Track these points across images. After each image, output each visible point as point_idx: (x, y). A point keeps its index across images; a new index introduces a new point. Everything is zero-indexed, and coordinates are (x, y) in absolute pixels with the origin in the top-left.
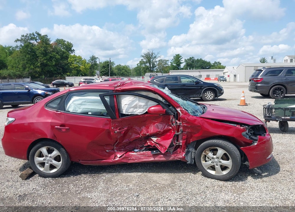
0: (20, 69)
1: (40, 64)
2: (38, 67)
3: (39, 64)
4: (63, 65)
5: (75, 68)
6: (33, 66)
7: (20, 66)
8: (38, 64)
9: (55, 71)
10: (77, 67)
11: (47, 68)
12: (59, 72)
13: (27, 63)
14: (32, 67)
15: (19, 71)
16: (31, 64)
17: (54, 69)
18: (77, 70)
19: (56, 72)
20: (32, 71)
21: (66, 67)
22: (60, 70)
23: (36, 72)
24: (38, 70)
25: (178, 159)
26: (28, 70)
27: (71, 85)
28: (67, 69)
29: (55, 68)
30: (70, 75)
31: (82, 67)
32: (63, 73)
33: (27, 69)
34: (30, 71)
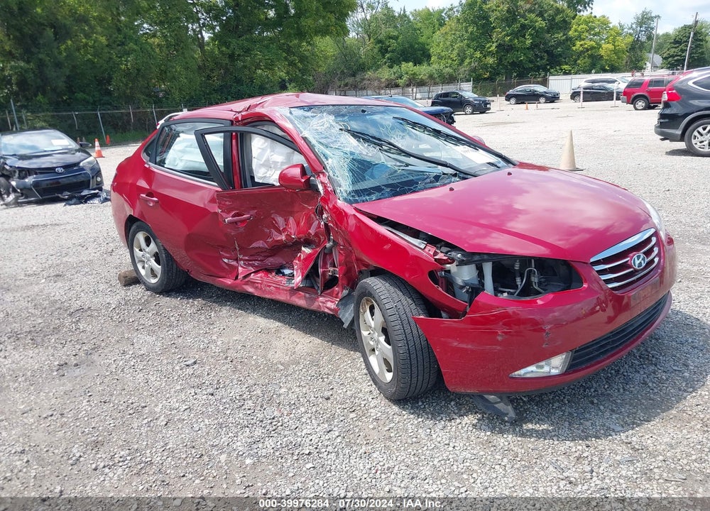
0: (453, 60)
1: (496, 47)
2: (491, 54)
3: (493, 48)
4: (552, 46)
5: (588, 50)
6: (481, 53)
7: (454, 55)
8: (491, 46)
9: (531, 61)
10: (593, 48)
11: (510, 57)
12: (538, 63)
13: (468, 46)
14: (478, 54)
15: (450, 66)
16: (477, 47)
17: (527, 57)
18: (591, 56)
19: (531, 66)
20: (476, 63)
21: (559, 50)
22: (542, 58)
23: (485, 67)
24: (490, 60)
25: (326, 310)
26: (470, 63)
27: (552, 98)
28: (560, 55)
29: (531, 54)
30: (570, 70)
31: (606, 48)
32: (552, 68)
33: (467, 61)
34: (473, 64)
